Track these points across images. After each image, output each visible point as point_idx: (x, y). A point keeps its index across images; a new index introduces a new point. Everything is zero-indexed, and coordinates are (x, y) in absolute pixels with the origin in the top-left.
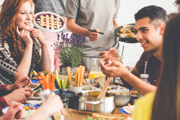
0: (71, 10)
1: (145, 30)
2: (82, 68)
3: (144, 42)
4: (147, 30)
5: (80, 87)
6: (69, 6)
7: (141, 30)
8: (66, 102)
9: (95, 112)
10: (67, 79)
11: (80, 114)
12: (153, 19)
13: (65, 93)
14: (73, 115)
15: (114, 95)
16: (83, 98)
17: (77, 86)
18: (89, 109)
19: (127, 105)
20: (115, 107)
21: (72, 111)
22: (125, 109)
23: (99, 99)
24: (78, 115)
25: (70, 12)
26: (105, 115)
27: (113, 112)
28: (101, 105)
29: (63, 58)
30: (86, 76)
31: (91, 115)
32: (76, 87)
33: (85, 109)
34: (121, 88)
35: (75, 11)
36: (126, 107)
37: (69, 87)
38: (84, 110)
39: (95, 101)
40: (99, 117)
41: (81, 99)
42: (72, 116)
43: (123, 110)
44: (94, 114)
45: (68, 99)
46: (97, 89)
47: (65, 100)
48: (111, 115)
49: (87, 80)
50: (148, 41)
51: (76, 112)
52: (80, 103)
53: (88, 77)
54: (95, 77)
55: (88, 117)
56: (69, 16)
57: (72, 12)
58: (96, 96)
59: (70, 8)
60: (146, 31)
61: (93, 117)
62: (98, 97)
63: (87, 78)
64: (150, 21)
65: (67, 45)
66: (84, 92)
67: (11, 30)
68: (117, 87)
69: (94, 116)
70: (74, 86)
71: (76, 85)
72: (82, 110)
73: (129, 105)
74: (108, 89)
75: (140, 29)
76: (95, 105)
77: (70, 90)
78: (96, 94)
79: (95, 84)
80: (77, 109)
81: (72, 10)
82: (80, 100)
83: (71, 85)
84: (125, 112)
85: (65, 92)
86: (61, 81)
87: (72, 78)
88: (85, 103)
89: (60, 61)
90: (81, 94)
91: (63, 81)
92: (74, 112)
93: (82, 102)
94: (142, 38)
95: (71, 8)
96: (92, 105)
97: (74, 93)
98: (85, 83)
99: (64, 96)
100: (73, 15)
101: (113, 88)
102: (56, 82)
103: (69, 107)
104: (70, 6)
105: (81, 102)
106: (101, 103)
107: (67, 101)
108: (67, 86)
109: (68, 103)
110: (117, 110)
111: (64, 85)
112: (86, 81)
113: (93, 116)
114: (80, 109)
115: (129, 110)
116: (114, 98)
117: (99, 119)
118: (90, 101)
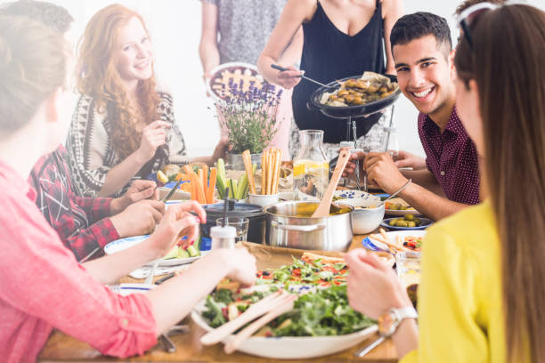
2: (275, 152)
5: (273, 195)
7: (420, 64)
8: (243, 227)
9: (308, 248)
10: (243, 179)
11: (274, 253)
12: (441, 41)
13: (240, 208)
14: (260, 256)
15: (350, 210)
16: (280, 219)
17: (266, 193)
18: (294, 244)
19: (377, 231)
20: (351, 236)
21: (256, 247)
22: (374, 239)
23: (316, 220)
24: (270, 256)
26: (330, 255)
27: (346, 248)
28: (320, 232)
29: (235, 134)
30: (286, 172)
31: (299, 256)
32: (263, 196)
33: (286, 244)
34: (363, 196)
36: (377, 236)
37: (248, 196)
38: (283, 246)
39: (308, 224)
40: (318, 260)
41: (276, 221)
43: (369, 242)
44: (306, 253)
46: (310, 199)
47: (241, 223)
48: (343, 254)
49: (287, 178)
52: (274, 229)
53: (289, 173)
54: (306, 171)
55: (291, 261)
58: (310, 214)
60: (431, 65)
61: (303, 260)
62: (314, 216)
63: (288, 175)
64: (437, 45)
65: (243, 107)
66: (280, 206)
68: (353, 194)
69: (307, 258)
70: (260, 193)
71: (264, 192)
72: (280, 246)
73: (382, 230)
74: (335, 199)
76: (307, 232)
77: (252, 201)
78: (308, 209)
79: (305, 189)
80: (268, 243)
82: (274, 223)
83: (252, 189)
84: (372, 245)
85: (240, 205)
86: (231, 181)
87: (255, 176)
88: (285, 230)
90: (274, 210)
91: (235, 182)
92: (260, 251)
93: (279, 226)
96: (302, 232)
97: (259, 207)
98: (283, 185)
99: (238, 214)
101: (344, 196)
102: (219, 185)
103: (249, 240)
105: (277, 228)
106: (321, 228)
107: (244, 225)
108: (245, 193)
110: (355, 242)
111: (238, 191)
112: (286, 181)
113: (303, 257)
114: (273, 243)
115: (383, 242)
116: (350, 215)
117: (318, 264)
118: (296, 224)
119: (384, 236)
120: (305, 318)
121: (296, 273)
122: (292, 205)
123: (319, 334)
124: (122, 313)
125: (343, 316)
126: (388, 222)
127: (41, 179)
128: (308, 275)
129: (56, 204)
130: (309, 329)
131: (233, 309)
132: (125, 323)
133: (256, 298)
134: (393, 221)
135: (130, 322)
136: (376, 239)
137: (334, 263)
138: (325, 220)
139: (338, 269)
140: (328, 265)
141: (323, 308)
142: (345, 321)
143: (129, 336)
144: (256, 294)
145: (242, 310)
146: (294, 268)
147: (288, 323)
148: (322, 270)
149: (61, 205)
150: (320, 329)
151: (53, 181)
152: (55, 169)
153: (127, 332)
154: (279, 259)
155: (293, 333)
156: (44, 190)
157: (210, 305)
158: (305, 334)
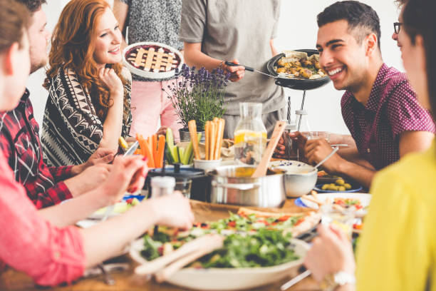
0: (191, 27)
1: (336, 46)
2: (218, 122)
5: (216, 160)
6: (187, 20)
7: (330, 45)
8: (187, 187)
9: (245, 205)
10: (188, 147)
11: (214, 209)
12: (355, 25)
13: (184, 171)
14: (200, 212)
15: (283, 172)
16: (220, 180)
17: (209, 159)
18: (232, 201)
19: (309, 193)
20: (284, 198)
21: (198, 205)
22: (306, 200)
23: (252, 180)
24: (210, 212)
25: (190, 32)
26: (264, 210)
27: (282, 205)
28: (256, 191)
29: (186, 113)
30: (230, 144)
31: (235, 212)
32: (207, 161)
34: (299, 166)
35: (198, 29)
36: (310, 196)
37: (193, 162)
38: (223, 203)
39: (244, 183)
40: (252, 215)
41: (217, 180)
42: (197, 213)
43: (301, 202)
44: (242, 209)
45: (190, 181)
47: (185, 183)
48: (277, 210)
49: (231, 148)
50: (345, 67)
51: (207, 207)
52: (215, 189)
53: (232, 144)
55: (229, 215)
56: (189, 38)
57: (194, 31)
59: (189, 23)
61: (239, 215)
64: (348, 28)
68: (291, 164)
69: (243, 213)
70: (204, 159)
71: (207, 158)
72: (219, 203)
73: (314, 193)
75: (327, 44)
76: (245, 191)
77: (196, 167)
80: (209, 201)
81: (194, 27)
82: (214, 183)
83: (197, 156)
84: (304, 205)
85: (184, 169)
86: (178, 148)
87: (200, 145)
88: (224, 188)
89: (180, 121)
90: (215, 172)
91: (181, 150)
92: (201, 208)
93: (219, 185)
94: (332, 61)
95: (192, 23)
96: (239, 191)
97: (202, 170)
98: (226, 154)
99: (184, 176)
100: (196, 37)
103: (191, 198)
104: (190, 20)
105: (216, 186)
106: (256, 188)
107: (188, 185)
108: (190, 160)
109: (189, 190)
110: (288, 203)
111: (184, 158)
112: (229, 151)
113: (239, 212)
114: (214, 201)
115: (313, 201)
116: (284, 177)
117: (252, 218)
118: (234, 183)
119: (315, 198)
120: (232, 253)
121: (232, 224)
122: (232, 170)
123: (243, 266)
124: (55, 247)
125: (267, 254)
126: (320, 188)
127: (16, 144)
128: (242, 226)
129: (26, 169)
130: (234, 262)
131: (168, 247)
132: (57, 256)
133: (189, 239)
134: (325, 186)
135: (63, 255)
136: (308, 199)
137: (267, 217)
138: (260, 180)
139: (270, 222)
140: (262, 219)
141: (249, 246)
142: (269, 258)
143: (60, 268)
144: (190, 236)
145: (175, 248)
146: (230, 221)
147: (216, 258)
148: (255, 222)
149: (30, 171)
150: (245, 263)
151: (26, 148)
152: (28, 139)
153: (57, 264)
154: (217, 214)
155: (220, 265)
156: (18, 155)
157: (146, 244)
158: (231, 267)
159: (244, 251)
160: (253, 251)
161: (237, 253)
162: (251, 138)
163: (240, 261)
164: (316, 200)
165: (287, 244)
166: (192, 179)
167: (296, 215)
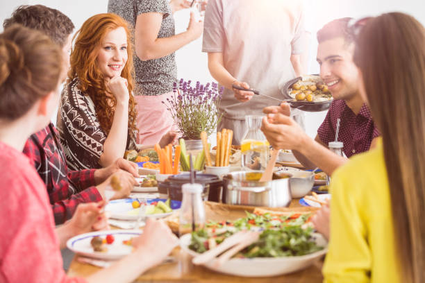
0: (213, 38)
1: (334, 61)
3: (333, 81)
4: (339, 60)
5: (226, 167)
6: (209, 32)
8: (205, 191)
10: (200, 154)
11: (232, 210)
13: (199, 177)
14: (219, 212)
15: (289, 176)
16: (234, 183)
17: (220, 166)
18: (245, 202)
20: (290, 199)
21: (217, 206)
22: (308, 200)
23: (262, 184)
24: (228, 212)
25: (212, 43)
26: (275, 210)
27: (288, 205)
28: (267, 193)
31: (251, 211)
32: (218, 167)
33: (239, 202)
36: (311, 197)
37: (205, 168)
38: (237, 204)
39: (256, 186)
40: (267, 214)
41: (232, 184)
42: (217, 214)
43: (304, 201)
44: (257, 209)
45: (208, 186)
48: (286, 209)
50: (340, 80)
51: (225, 207)
52: (230, 192)
55: (246, 215)
57: (215, 41)
58: (258, 180)
59: (210, 35)
60: (337, 63)
61: (255, 214)
62: (261, 181)
66: (234, 174)
67: (91, 75)
69: (258, 212)
70: (215, 165)
71: (218, 164)
72: (234, 204)
73: (314, 193)
75: (326, 59)
76: (257, 194)
77: (208, 172)
80: (224, 201)
81: (215, 38)
82: (230, 187)
83: (209, 163)
84: (306, 204)
85: (199, 175)
88: (238, 191)
90: (229, 177)
91: (193, 157)
92: (220, 208)
93: (234, 189)
94: (329, 74)
95: (213, 35)
96: (252, 193)
97: (215, 176)
102: (182, 160)
104: (211, 32)
105: (232, 190)
106: (267, 190)
107: (205, 189)
108: (203, 166)
109: (208, 193)
110: (294, 203)
111: (196, 165)
112: (233, 158)
113: (255, 212)
114: (229, 202)
115: (316, 201)
116: (289, 181)
117: (268, 216)
118: (247, 186)
119: (316, 198)
120: (269, 246)
121: (252, 222)
122: (243, 175)
123: (280, 256)
125: (296, 246)
127: (44, 149)
128: (261, 223)
130: (273, 252)
131: (212, 242)
133: (228, 235)
134: (321, 187)
136: (311, 200)
137: (280, 216)
138: (269, 184)
139: (283, 220)
140: (276, 217)
141: (282, 239)
142: (298, 248)
144: (227, 232)
145: (218, 243)
146: (249, 219)
147: (256, 250)
148: (271, 220)
149: (60, 172)
150: (281, 253)
152: (54, 143)
154: (234, 214)
155: (261, 255)
156: (48, 158)
157: (193, 239)
158: (270, 256)
159: (279, 244)
160: (285, 242)
161: (274, 245)
162: (256, 147)
163: (277, 251)
164: (318, 200)
165: (309, 237)
166: (210, 184)
167: (305, 213)
